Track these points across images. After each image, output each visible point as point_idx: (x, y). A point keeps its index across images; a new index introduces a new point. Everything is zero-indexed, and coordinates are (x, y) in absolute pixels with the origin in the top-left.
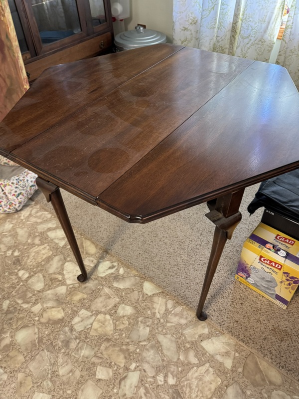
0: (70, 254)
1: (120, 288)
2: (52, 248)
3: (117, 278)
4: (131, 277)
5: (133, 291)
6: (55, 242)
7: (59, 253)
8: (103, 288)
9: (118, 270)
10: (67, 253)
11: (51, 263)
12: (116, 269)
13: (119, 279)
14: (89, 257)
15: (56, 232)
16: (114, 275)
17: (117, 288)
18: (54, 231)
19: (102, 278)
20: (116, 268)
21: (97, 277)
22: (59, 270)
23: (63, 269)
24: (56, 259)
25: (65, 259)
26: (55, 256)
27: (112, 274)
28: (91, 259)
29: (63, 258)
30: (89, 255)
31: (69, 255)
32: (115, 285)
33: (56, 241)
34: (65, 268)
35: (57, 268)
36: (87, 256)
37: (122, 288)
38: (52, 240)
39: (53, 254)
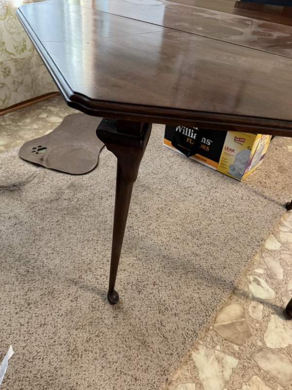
0: (250, 343)
1: (284, 272)
2: (245, 379)
3: (270, 276)
4: (264, 261)
5: (281, 259)
6: (231, 376)
7: (253, 362)
8: (290, 291)
9: (260, 275)
10: (248, 349)
11: (274, 373)
12: (259, 276)
13: (271, 273)
14: (248, 313)
15: (207, 378)
16: (268, 279)
17: (284, 275)
18: (204, 383)
19: (276, 293)
20: (257, 277)
21: (277, 299)
22: (284, 356)
23: (281, 350)
24: (264, 365)
25: (261, 350)
26: (260, 369)
27: (267, 281)
28: (250, 309)
29: (260, 354)
30: (244, 313)
31: (253, 345)
32: (281, 277)
33: (228, 373)
34: (278, 346)
35: (282, 359)
36: (247, 316)
37: (282, 270)
38: (227, 382)
39: (257, 374)
